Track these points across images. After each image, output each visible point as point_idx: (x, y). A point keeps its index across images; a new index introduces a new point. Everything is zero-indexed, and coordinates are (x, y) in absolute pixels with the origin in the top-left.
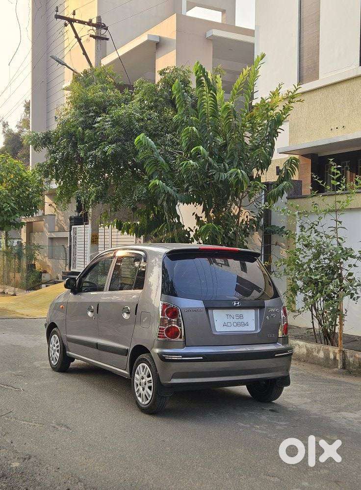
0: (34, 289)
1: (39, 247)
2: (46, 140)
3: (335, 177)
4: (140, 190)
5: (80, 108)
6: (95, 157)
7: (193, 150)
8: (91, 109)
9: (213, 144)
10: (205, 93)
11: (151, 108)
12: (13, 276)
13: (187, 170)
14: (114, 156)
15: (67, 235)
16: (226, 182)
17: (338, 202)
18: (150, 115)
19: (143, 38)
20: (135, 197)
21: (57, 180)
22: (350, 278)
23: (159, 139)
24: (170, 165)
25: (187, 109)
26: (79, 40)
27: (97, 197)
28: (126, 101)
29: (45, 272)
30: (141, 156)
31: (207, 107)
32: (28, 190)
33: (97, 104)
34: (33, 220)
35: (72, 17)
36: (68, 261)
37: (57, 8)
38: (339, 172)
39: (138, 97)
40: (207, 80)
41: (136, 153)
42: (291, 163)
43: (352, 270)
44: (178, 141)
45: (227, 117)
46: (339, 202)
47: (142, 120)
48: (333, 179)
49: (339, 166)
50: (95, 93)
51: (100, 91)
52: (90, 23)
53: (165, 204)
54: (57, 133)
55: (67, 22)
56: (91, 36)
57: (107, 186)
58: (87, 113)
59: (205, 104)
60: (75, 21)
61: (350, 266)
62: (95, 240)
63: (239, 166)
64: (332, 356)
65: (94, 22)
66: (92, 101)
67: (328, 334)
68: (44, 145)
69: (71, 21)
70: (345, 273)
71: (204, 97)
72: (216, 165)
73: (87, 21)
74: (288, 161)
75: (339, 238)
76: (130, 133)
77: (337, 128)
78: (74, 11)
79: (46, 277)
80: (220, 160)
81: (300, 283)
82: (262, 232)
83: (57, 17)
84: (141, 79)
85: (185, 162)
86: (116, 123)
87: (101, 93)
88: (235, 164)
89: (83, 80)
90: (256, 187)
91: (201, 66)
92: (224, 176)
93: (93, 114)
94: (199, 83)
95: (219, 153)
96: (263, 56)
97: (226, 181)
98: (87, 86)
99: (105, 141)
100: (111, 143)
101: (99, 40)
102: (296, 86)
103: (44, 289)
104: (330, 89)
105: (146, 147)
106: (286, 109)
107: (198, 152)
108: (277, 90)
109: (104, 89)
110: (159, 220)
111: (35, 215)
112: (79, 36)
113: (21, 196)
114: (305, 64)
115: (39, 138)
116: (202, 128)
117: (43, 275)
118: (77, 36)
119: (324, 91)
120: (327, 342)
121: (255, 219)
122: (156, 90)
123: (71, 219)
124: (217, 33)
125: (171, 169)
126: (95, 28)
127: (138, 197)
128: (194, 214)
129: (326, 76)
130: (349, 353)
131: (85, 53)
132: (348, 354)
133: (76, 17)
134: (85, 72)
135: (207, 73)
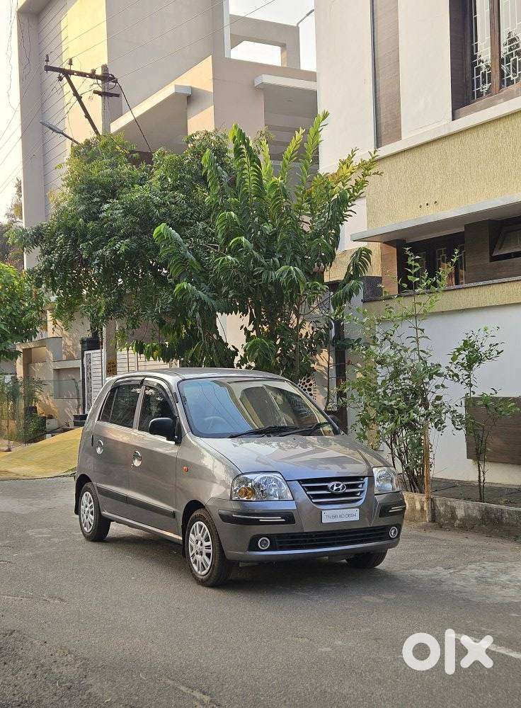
0: (35, 440)
1: (41, 382)
2: (38, 237)
3: (413, 272)
4: (165, 300)
5: (81, 191)
6: (102, 257)
7: (232, 241)
8: (96, 192)
9: (259, 233)
10: (246, 166)
11: (175, 188)
12: (6, 425)
13: (225, 269)
14: (128, 254)
15: (78, 364)
16: (276, 284)
17: (418, 303)
18: (174, 197)
19: (169, 91)
20: (158, 309)
21: (54, 290)
22: (438, 402)
23: (188, 229)
24: (202, 264)
25: (223, 189)
26: (79, 98)
27: (108, 312)
28: (142, 181)
29: (51, 417)
30: (163, 253)
31: (250, 185)
32: (23, 305)
33: (103, 186)
34: (31, 345)
35: (67, 67)
36: (81, 401)
37: (47, 56)
38: (418, 265)
39: (158, 173)
40: (249, 149)
41: (157, 249)
42: (361, 255)
43: (439, 392)
44: (213, 231)
45: (275, 197)
46: (420, 304)
47: (164, 204)
48: (411, 274)
49: (418, 257)
50: (101, 171)
51: (106, 168)
52: (92, 75)
53: (198, 315)
54: (52, 227)
55: (61, 74)
56: (96, 92)
57: (121, 295)
58: (91, 198)
59: (247, 180)
60: (72, 73)
61: (437, 387)
62: (112, 369)
63: (293, 262)
64: (418, 506)
65: (99, 72)
66: (97, 181)
67: (415, 479)
68: (35, 243)
69: (67, 73)
70: (431, 397)
71: (245, 172)
72: (263, 261)
73: (89, 72)
74: (357, 253)
75: (421, 351)
76: (148, 223)
77: (427, 205)
78: (71, 60)
79: (51, 424)
80: (269, 255)
81: (373, 413)
82: (332, 348)
83: (49, 68)
84: (162, 149)
85: (221, 259)
86: (128, 211)
87: (109, 171)
88: (288, 259)
89: (85, 152)
90: (317, 290)
91: (240, 131)
92: (275, 275)
93: (98, 200)
94: (238, 152)
95: (267, 245)
96: (325, 116)
97: (278, 281)
98: (89, 161)
99: (114, 235)
100: (122, 237)
101: (106, 98)
102: (373, 153)
103: (49, 440)
104: (416, 153)
105: (168, 240)
106: (360, 185)
107: (239, 245)
108: (350, 158)
109: (113, 165)
110: (193, 337)
111: (33, 339)
112: (79, 93)
113: (14, 314)
114: (383, 120)
115: (28, 235)
116: (244, 212)
117: (47, 421)
118: (76, 94)
119: (409, 155)
120: (415, 488)
121: (323, 331)
122: (182, 164)
123: (83, 342)
124: (268, 79)
125: (205, 268)
126: (100, 82)
127: (162, 308)
128: (242, 327)
129: (411, 135)
130: (438, 501)
131: (87, 116)
132: (438, 503)
133: (73, 68)
134: (88, 143)
135: (248, 139)
